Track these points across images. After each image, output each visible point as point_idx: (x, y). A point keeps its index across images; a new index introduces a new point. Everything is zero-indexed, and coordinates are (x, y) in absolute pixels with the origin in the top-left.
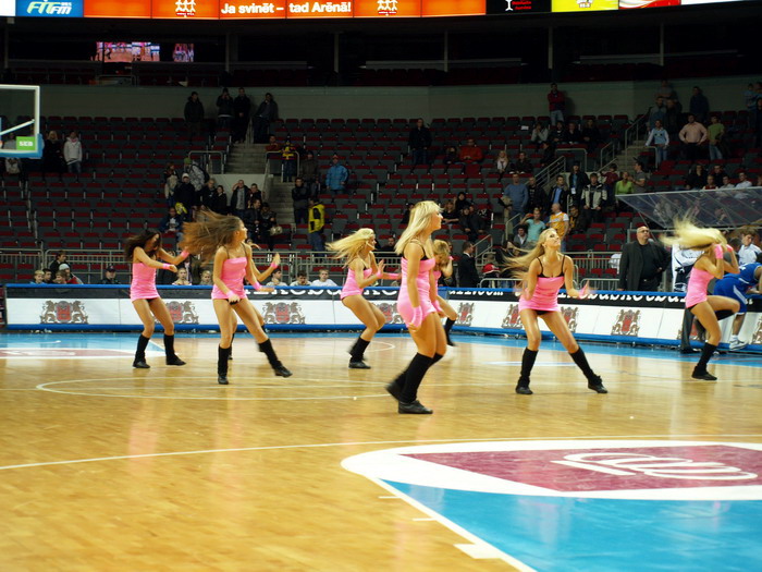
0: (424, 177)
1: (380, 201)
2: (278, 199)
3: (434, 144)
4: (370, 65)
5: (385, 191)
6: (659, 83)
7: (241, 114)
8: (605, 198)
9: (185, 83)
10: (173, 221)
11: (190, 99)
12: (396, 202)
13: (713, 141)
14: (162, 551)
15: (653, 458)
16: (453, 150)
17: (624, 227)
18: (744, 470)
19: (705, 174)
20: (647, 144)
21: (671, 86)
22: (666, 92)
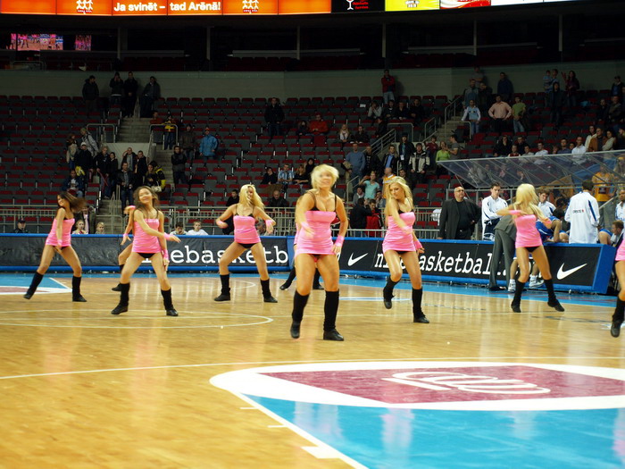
0: (281, 145)
1: (243, 165)
4: (236, 54)
5: (249, 157)
6: (472, 69)
7: (130, 94)
8: (428, 164)
9: (84, 68)
10: (73, 181)
11: (87, 81)
12: (257, 166)
13: (516, 117)
14: (62, 453)
15: (465, 376)
16: (303, 124)
17: (443, 188)
18: (539, 385)
19: (509, 144)
20: (463, 119)
21: (482, 72)
22: (479, 77)
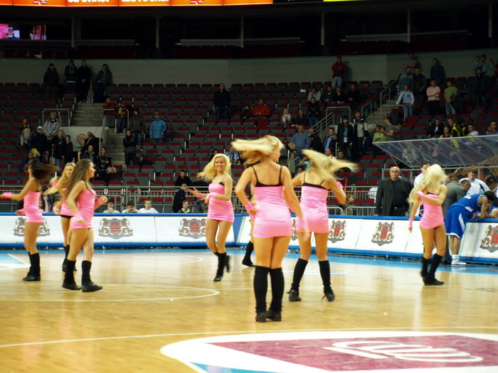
0: (226, 129)
1: (191, 147)
2: (113, 146)
3: (233, 103)
4: (184, 42)
5: (195, 140)
6: (406, 56)
7: (83, 80)
9: (39, 56)
12: (203, 148)
16: (247, 108)
17: (379, 167)
20: (397, 103)
21: (416, 58)
22: (413, 63)
